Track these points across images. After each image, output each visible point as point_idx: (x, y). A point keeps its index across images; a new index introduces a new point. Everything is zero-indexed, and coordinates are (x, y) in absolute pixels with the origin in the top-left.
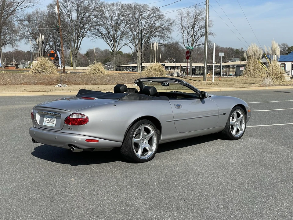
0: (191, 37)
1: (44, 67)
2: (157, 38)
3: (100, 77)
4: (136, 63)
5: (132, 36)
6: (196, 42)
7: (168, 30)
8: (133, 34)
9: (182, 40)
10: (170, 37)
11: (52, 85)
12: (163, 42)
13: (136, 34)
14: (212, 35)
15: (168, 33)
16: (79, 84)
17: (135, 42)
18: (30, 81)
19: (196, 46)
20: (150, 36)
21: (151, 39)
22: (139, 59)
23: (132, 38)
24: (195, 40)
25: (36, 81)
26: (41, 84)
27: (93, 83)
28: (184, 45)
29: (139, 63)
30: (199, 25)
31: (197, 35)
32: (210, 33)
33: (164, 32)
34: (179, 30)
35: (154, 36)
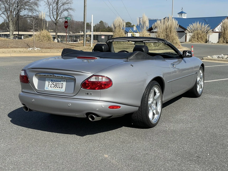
0: (56, 11)
2: (26, 10)
4: (9, 31)
5: (5, 8)
6: (60, 15)
7: (36, 4)
8: (5, 7)
9: (48, 14)
10: (38, 10)
12: (32, 14)
13: (8, 7)
14: (73, 10)
15: (36, 7)
17: (7, 14)
19: (60, 18)
20: (20, 8)
21: (21, 11)
23: (5, 9)
24: (59, 14)
28: (50, 17)
29: (11, 32)
30: (61, 2)
31: (60, 10)
32: (71, 9)
33: (32, 6)
34: (45, 5)
35: (24, 9)
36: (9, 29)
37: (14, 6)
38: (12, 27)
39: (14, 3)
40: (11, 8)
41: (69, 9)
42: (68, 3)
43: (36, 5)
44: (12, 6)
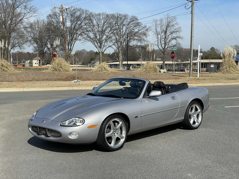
0: (164, 41)
1: (60, 66)
2: (135, 41)
3: (106, 74)
6: (168, 44)
7: (145, 34)
8: (116, 38)
9: (156, 43)
10: (146, 40)
11: (68, 80)
12: (140, 44)
13: (119, 38)
14: (181, 38)
15: (144, 37)
16: (90, 80)
17: (118, 45)
18: (49, 78)
19: (168, 47)
20: (130, 39)
21: (131, 42)
22: (121, 58)
23: (115, 41)
25: (55, 77)
26: (59, 80)
27: (101, 78)
28: (158, 47)
29: (121, 62)
30: (170, 31)
31: (169, 39)
32: (179, 37)
33: (141, 36)
34: (154, 34)
35: (133, 40)
36: (119, 59)
37: (124, 37)
38: (121, 57)
39: (124, 34)
40: (121, 39)
41: (177, 37)
42: (176, 32)
43: (145, 36)
44: (122, 37)
